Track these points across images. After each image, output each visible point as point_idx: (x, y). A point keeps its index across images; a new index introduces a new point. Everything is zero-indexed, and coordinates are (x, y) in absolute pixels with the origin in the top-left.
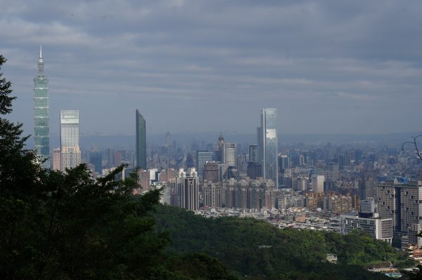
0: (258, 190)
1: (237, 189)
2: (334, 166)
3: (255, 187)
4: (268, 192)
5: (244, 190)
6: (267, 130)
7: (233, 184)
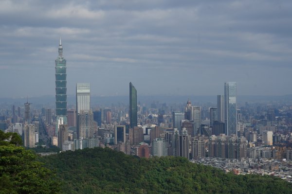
0: (234, 144)
1: (217, 143)
2: (267, 122)
3: (232, 142)
4: (242, 146)
5: (223, 144)
6: (230, 98)
7: (214, 139)
